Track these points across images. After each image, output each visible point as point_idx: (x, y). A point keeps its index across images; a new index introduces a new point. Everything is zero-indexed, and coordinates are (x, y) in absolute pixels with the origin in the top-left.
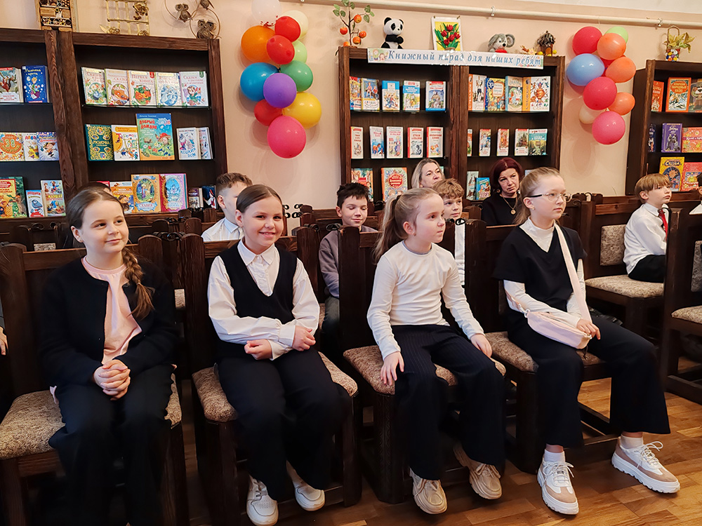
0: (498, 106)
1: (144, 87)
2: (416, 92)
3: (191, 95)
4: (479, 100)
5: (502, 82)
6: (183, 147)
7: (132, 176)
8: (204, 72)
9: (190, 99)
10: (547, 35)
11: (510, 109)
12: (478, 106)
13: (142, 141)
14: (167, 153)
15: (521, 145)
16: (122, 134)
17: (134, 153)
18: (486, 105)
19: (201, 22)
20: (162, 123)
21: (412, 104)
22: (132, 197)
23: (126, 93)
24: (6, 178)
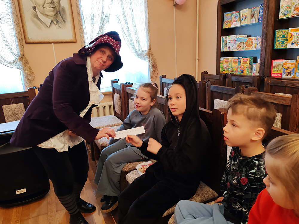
16: (294, 33)
22: (294, 69)
24: (247, 58)
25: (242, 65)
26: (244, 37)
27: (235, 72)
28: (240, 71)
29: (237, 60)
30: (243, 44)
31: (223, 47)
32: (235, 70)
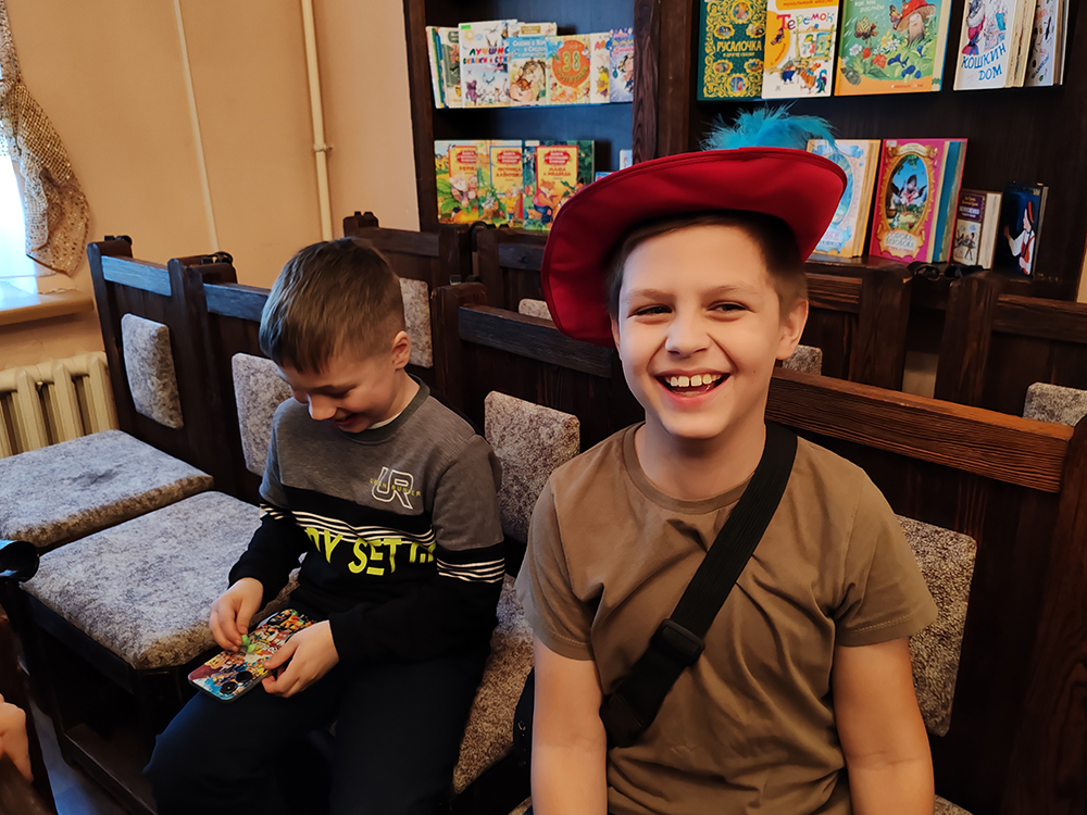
6: (972, 45)
13: (848, 33)
16: (793, 13)
17: (817, 73)
24: (563, 144)
25: (544, 183)
26: (543, 33)
27: (511, 215)
28: (534, 211)
29: (517, 153)
30: (538, 71)
31: (441, 81)
32: (510, 204)
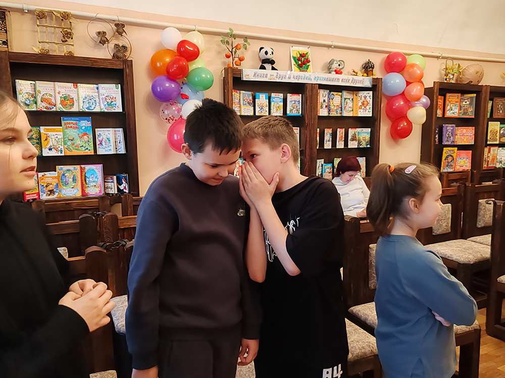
0: (337, 112)
1: (69, 95)
2: (281, 102)
3: (108, 102)
4: (324, 108)
5: (339, 95)
6: (101, 144)
7: (57, 167)
8: (119, 85)
9: (107, 106)
10: (369, 62)
11: (345, 114)
12: (323, 112)
13: (67, 139)
14: (87, 149)
15: (353, 140)
16: (50, 133)
17: (59, 149)
18: (329, 110)
19: (117, 46)
20: (84, 125)
21: (277, 110)
22: (57, 184)
23: (53, 101)
